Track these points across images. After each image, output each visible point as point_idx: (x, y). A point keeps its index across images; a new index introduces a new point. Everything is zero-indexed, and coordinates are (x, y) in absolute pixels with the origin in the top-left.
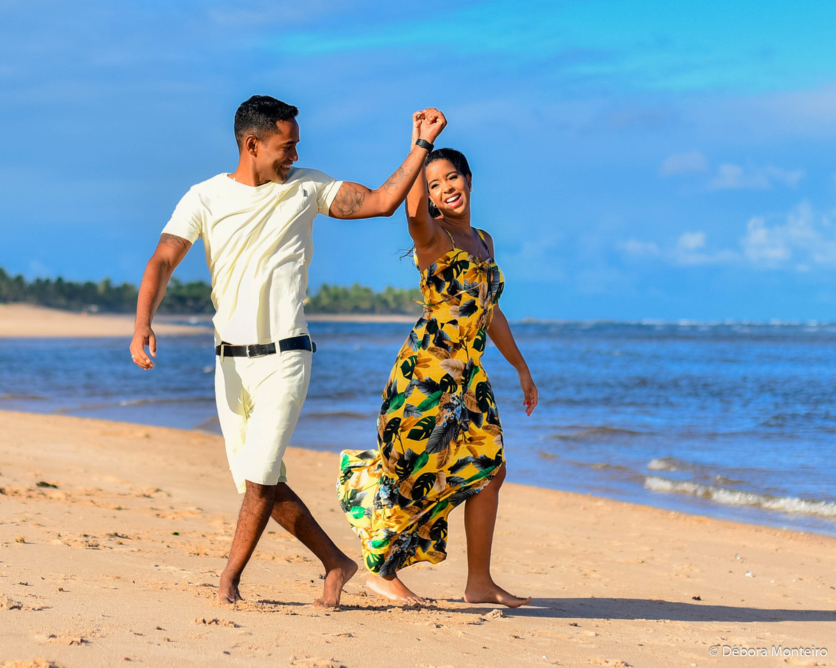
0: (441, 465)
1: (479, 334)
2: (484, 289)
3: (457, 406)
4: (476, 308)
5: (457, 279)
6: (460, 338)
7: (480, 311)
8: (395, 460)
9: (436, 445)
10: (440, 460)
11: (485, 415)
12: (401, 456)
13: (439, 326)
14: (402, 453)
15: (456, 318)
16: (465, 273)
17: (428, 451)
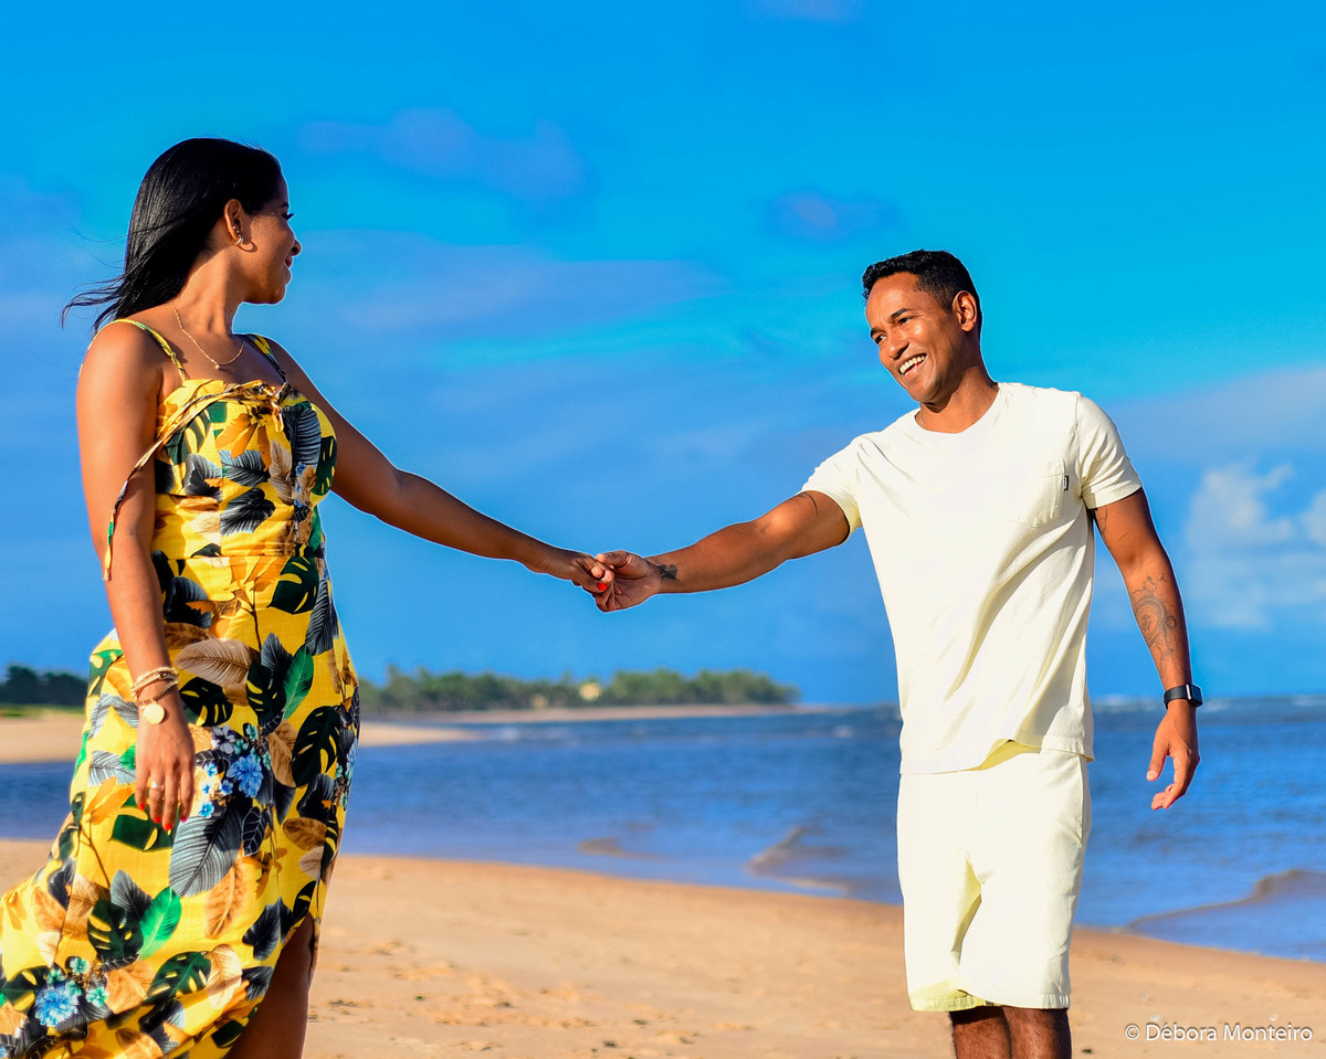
0: (217, 927)
1: (288, 569)
2: (279, 460)
3: (235, 757)
4: (270, 507)
5: (200, 454)
6: (235, 587)
7: (282, 509)
8: (87, 902)
9: (198, 871)
10: (215, 912)
11: (300, 793)
12: (103, 893)
13: (175, 568)
14: (106, 886)
15: (215, 538)
16: (216, 433)
17: (178, 887)
